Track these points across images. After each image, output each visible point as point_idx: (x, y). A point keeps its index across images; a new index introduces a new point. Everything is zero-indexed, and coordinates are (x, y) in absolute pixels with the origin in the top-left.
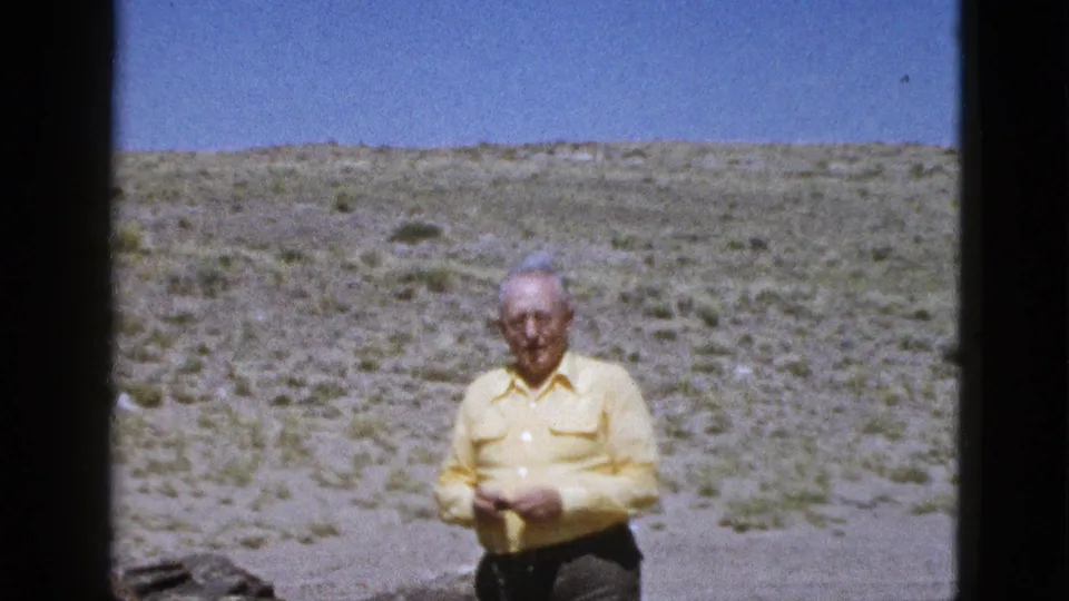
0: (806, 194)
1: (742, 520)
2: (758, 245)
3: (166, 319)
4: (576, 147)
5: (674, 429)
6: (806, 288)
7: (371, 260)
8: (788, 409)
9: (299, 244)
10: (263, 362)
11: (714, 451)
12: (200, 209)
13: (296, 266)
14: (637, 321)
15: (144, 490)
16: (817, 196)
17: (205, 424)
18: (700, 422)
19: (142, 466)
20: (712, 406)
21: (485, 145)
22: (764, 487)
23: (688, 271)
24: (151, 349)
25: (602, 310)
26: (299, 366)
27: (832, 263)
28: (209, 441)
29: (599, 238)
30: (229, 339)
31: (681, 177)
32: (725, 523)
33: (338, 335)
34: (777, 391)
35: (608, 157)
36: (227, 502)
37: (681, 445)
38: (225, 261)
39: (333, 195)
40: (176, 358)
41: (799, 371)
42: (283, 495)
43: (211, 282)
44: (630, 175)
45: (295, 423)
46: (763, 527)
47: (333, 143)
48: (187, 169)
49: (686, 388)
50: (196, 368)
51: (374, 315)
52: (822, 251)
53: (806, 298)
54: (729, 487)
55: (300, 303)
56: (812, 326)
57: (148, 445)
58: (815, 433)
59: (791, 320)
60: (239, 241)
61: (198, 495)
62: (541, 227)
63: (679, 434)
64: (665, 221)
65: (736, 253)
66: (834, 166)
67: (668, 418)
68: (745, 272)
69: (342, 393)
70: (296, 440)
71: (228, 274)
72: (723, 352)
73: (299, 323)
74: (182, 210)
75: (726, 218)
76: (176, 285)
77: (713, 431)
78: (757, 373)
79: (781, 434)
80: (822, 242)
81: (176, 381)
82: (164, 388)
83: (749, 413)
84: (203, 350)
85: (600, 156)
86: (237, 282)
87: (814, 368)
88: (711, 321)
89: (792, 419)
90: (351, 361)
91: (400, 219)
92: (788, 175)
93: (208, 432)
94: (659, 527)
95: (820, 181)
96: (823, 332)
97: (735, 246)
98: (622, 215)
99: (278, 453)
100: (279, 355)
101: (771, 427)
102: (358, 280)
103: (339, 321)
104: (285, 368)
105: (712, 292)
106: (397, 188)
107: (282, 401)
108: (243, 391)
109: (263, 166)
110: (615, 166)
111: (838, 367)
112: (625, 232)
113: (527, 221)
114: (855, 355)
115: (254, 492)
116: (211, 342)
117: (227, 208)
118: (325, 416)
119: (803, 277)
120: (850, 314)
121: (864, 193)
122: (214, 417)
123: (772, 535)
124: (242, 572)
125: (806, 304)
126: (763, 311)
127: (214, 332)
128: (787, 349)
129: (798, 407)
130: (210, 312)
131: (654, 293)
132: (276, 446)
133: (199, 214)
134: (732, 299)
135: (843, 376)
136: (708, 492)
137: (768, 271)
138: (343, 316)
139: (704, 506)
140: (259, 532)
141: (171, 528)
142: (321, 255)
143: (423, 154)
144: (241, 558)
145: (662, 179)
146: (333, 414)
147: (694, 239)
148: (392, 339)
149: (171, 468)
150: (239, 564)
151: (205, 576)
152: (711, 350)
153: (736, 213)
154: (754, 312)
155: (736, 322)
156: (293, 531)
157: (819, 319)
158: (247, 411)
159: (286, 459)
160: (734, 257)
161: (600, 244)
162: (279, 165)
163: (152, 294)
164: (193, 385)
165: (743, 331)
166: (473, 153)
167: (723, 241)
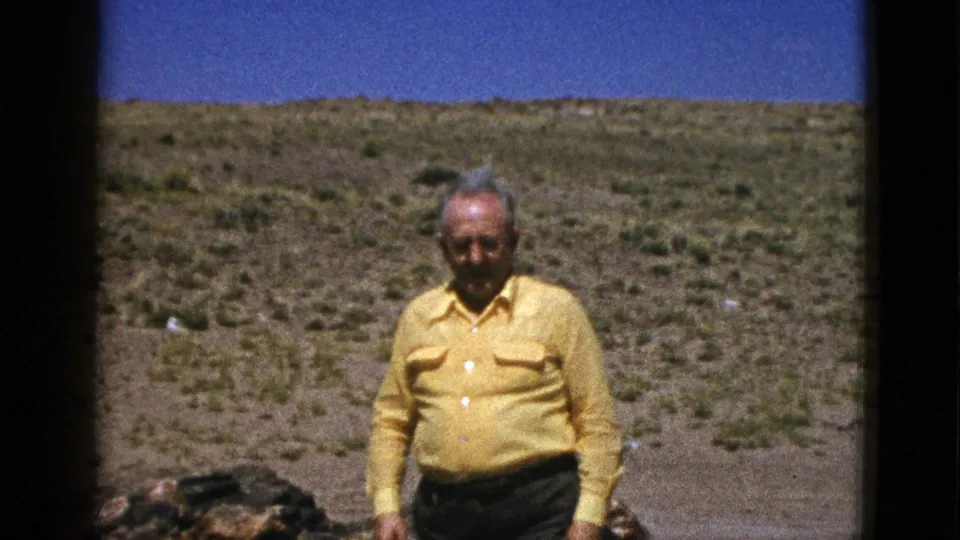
0: (787, 148)
1: (733, 439)
2: (743, 191)
3: (212, 250)
4: (580, 103)
5: (668, 354)
6: (788, 231)
7: (397, 200)
8: (772, 339)
9: (331, 186)
10: (300, 290)
11: (706, 377)
12: (243, 153)
13: (328, 205)
14: (636, 257)
15: (193, 406)
16: (796, 149)
17: (247, 346)
18: (693, 349)
19: (191, 383)
20: (704, 336)
21: (498, 100)
22: (751, 410)
23: (680, 214)
24: (198, 277)
25: (603, 247)
26: (332, 296)
27: (811, 209)
28: (250, 361)
29: (600, 183)
30: (268, 269)
31: (674, 131)
32: (717, 443)
33: (367, 266)
34: (761, 322)
35: (608, 112)
36: (268, 417)
37: (675, 371)
38: (266, 199)
39: (362, 143)
40: (221, 286)
41: (782, 305)
42: (318, 411)
43: (252, 218)
44: (627, 129)
45: (328, 346)
46: (752, 446)
47: (362, 97)
48: (233, 118)
49: (680, 319)
50: (238, 295)
51: (399, 249)
52: (800, 197)
53: (787, 238)
54: (720, 409)
55: (334, 237)
56: (793, 264)
57: (196, 365)
58: (796, 361)
59: (773, 259)
60: (278, 182)
61: (242, 410)
62: (547, 174)
63: (674, 361)
64: (660, 170)
65: (724, 198)
66: (812, 122)
67: (663, 345)
68: (731, 214)
69: (370, 319)
70: (330, 361)
71: (269, 211)
72: (713, 286)
73: (332, 256)
74: (227, 154)
75: (715, 167)
76: (222, 221)
77: (705, 358)
78: (744, 305)
79: (766, 361)
80: (799, 189)
81: (221, 307)
82: (210, 314)
83: (737, 342)
84: (245, 279)
85: (601, 111)
86: (276, 218)
87: (796, 303)
88: (703, 259)
89: (777, 348)
90: (378, 290)
91: (423, 165)
92: (771, 130)
93: (248, 354)
94: (657, 445)
95: (797, 136)
96: (803, 268)
97: (723, 191)
98: (623, 163)
99: (314, 373)
100: (314, 284)
101: (756, 355)
102: (385, 217)
103: (366, 255)
104: (318, 296)
105: (703, 232)
106: (419, 137)
107: (316, 326)
108: (280, 315)
109: (299, 117)
110: (614, 121)
111: (818, 301)
112: (624, 179)
113: (536, 168)
114: (833, 290)
115: (291, 409)
116: (252, 273)
117: (268, 153)
118: (357, 339)
119: (785, 220)
120: (829, 254)
121: (838, 147)
122: (254, 340)
123: (760, 454)
124: (284, 482)
125: (787, 244)
126: (750, 250)
127: (255, 263)
128: (769, 284)
129: (781, 337)
130: (251, 245)
131: (652, 232)
132: (311, 366)
133: (242, 158)
134: (721, 239)
135: (820, 310)
136: (702, 413)
137: (751, 214)
138: (371, 250)
139: (697, 427)
140: (297, 445)
141: (219, 440)
142: (352, 196)
143: (444, 108)
144: (281, 469)
145: (656, 132)
146: (363, 338)
147: (685, 185)
148: (415, 271)
149: (218, 386)
150: (281, 475)
151: (251, 486)
152: (703, 284)
153: (722, 163)
154: (740, 250)
155: (725, 260)
156: (328, 444)
157: (800, 258)
158: (284, 335)
159: (321, 378)
160: (720, 202)
161: (602, 188)
162: (314, 116)
163: (199, 228)
164: (235, 310)
165: (731, 267)
166: (488, 108)
167: (711, 187)
